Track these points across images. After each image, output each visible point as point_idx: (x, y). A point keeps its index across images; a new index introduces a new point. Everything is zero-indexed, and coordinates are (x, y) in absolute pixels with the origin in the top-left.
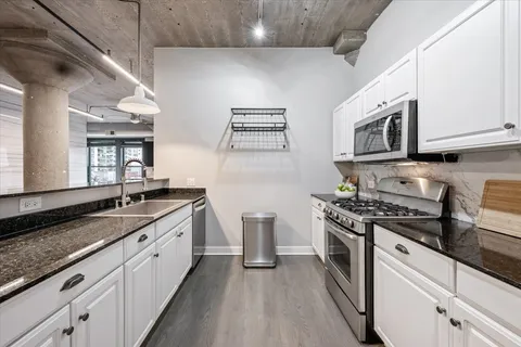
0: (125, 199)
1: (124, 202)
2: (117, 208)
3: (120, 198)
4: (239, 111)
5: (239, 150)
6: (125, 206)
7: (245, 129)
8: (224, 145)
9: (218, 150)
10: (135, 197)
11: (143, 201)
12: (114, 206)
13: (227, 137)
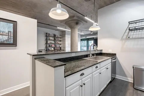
0: (91, 55)
1: (90, 56)
2: (89, 57)
3: (89, 55)
4: (133, 22)
5: (133, 39)
6: (91, 57)
7: (136, 29)
8: (125, 37)
9: (122, 39)
10: (93, 55)
11: (95, 56)
12: (88, 57)
13: (126, 34)
